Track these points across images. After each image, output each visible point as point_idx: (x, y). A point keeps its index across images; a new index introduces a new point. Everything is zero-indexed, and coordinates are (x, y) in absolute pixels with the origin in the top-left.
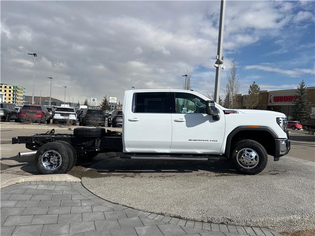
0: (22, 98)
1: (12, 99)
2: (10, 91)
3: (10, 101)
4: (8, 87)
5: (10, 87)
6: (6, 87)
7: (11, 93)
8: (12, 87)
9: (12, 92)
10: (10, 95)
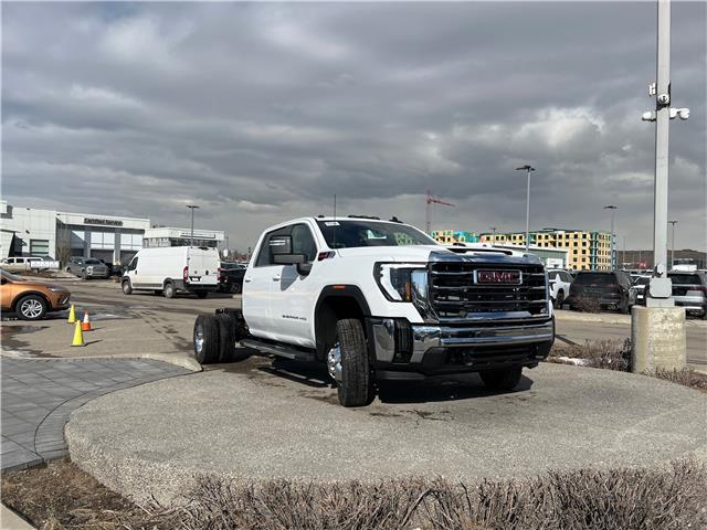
0: (609, 257)
1: (588, 260)
2: (584, 244)
3: (584, 264)
4: (580, 235)
5: (584, 236)
6: (576, 236)
7: (587, 248)
8: (588, 236)
9: (588, 244)
10: (584, 252)
